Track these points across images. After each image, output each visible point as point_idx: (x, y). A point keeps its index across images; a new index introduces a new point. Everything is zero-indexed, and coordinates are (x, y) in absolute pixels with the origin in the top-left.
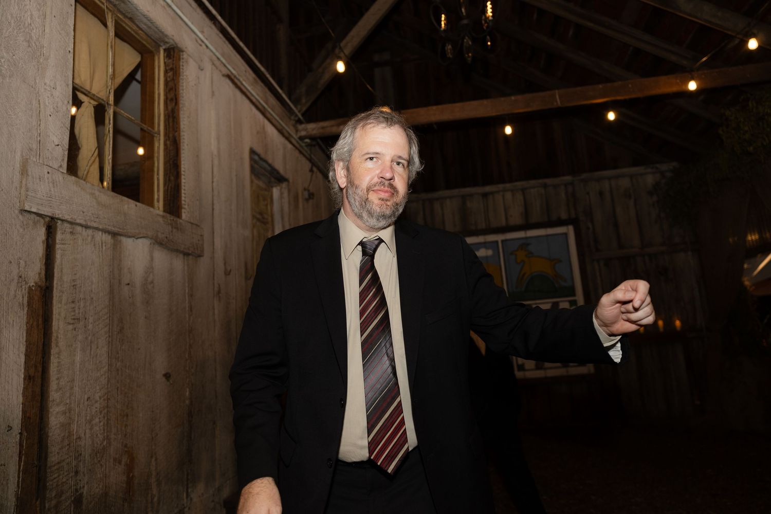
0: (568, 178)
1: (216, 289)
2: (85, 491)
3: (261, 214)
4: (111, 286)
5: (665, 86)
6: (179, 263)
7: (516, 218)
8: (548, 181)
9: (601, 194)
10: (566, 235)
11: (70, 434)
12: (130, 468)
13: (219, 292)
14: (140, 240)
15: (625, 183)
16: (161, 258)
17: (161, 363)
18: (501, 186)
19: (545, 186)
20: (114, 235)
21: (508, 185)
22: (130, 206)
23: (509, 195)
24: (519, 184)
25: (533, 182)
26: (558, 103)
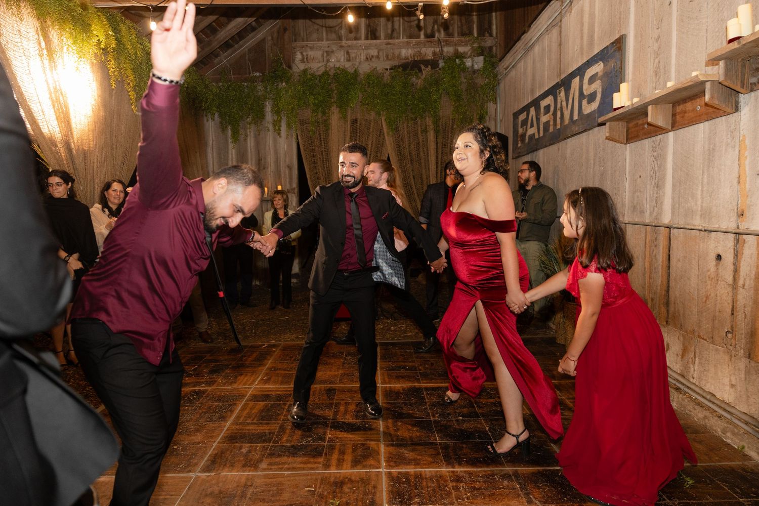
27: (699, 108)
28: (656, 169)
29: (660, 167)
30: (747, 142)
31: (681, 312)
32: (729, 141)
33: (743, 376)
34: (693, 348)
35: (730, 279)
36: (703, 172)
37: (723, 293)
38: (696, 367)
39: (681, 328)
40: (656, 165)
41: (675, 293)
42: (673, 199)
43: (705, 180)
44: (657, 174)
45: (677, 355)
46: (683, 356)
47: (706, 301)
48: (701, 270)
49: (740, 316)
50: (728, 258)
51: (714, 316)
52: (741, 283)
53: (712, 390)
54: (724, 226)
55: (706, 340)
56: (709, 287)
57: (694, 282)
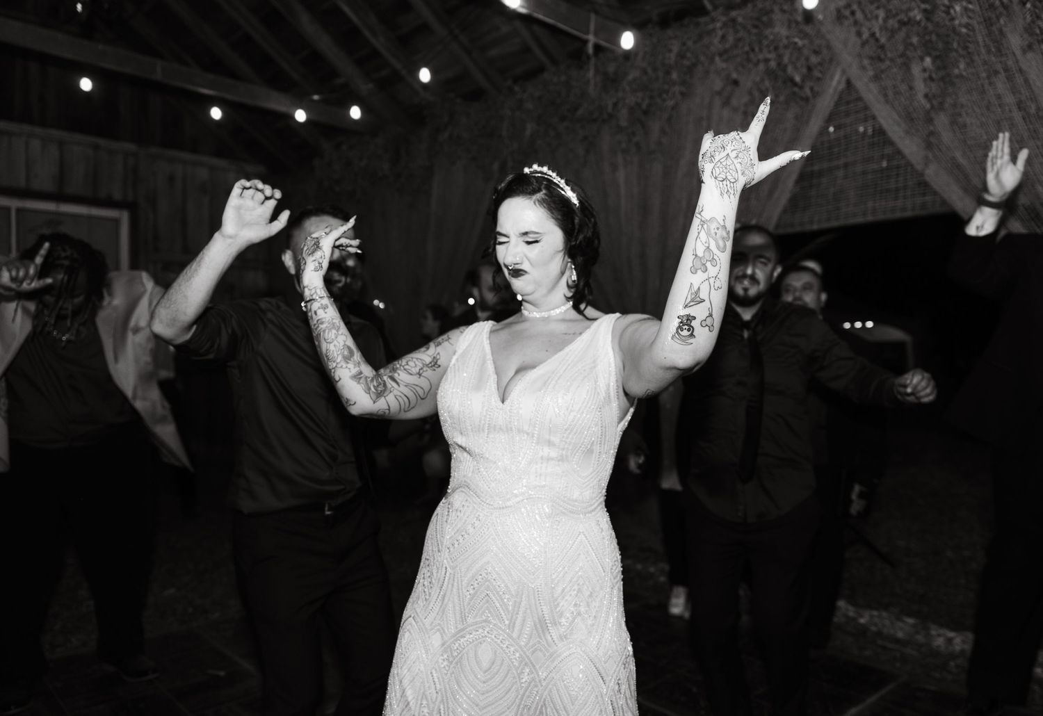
0: (130, 147)
5: (275, 102)
7: (44, 178)
8: (102, 142)
9: (171, 179)
10: (117, 222)
15: (203, 174)
18: (26, 128)
19: (96, 147)
21: (38, 130)
23: (36, 144)
24: (56, 133)
25: (78, 137)
26: (158, 75)
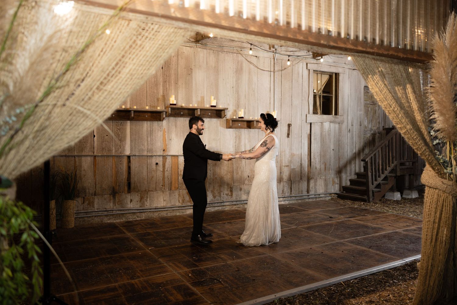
1: (349, 130)
2: (317, 167)
3: (372, 102)
4: (321, 134)
6: (337, 126)
11: (314, 157)
12: (325, 165)
13: (350, 130)
14: (327, 123)
16: (332, 125)
17: (332, 147)
20: (322, 123)
22: (325, 117)
27: (147, 116)
28: (119, 133)
29: (122, 133)
30: (166, 130)
31: (139, 185)
32: (159, 129)
33: (168, 196)
34: (146, 196)
35: (162, 170)
36: (147, 137)
37: (159, 174)
38: (148, 202)
39: (138, 191)
40: (119, 132)
41: (134, 179)
42: (131, 145)
43: (149, 140)
44: (120, 135)
45: (137, 201)
46: (140, 201)
47: (152, 179)
48: (148, 169)
49: (166, 179)
50: (161, 164)
51: (156, 182)
52: (166, 170)
53: (156, 205)
54: (158, 154)
55: (152, 191)
56: (153, 174)
57: (145, 173)
